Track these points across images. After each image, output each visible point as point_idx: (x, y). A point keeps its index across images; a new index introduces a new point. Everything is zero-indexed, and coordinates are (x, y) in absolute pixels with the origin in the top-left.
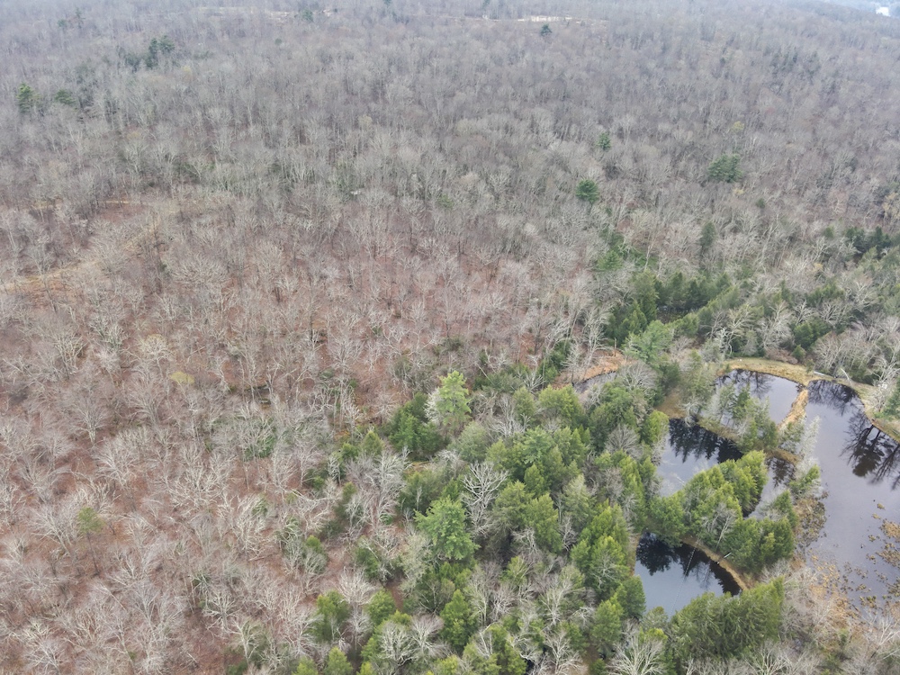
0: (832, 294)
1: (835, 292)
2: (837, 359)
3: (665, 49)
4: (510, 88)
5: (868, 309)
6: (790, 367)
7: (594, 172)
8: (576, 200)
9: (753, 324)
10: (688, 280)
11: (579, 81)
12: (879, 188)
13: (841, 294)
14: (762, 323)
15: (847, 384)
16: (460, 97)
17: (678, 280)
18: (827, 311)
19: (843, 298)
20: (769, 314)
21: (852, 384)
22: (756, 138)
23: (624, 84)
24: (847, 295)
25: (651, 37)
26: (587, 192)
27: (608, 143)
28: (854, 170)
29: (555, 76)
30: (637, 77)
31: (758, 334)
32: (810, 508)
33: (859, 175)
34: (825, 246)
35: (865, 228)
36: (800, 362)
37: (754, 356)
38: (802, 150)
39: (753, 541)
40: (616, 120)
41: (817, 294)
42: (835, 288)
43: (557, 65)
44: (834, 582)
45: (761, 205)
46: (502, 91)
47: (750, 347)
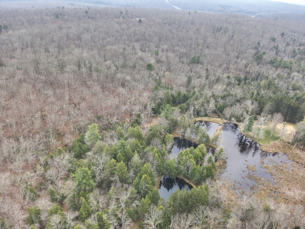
0: (229, 95)
1: (230, 94)
2: (231, 115)
3: (179, 26)
4: (126, 37)
5: (241, 99)
6: (216, 119)
7: (152, 61)
8: (146, 69)
9: (203, 105)
10: (183, 94)
11: (150, 35)
12: (246, 64)
13: (232, 95)
14: (206, 104)
15: (235, 123)
16: (109, 39)
17: (179, 94)
18: (227, 101)
19: (232, 96)
20: (208, 102)
21: (236, 123)
22: (206, 51)
23: (165, 36)
24: (234, 95)
25: (175, 23)
26: (150, 67)
27: (158, 53)
28: (237, 59)
29: (142, 34)
30: (169, 34)
31: (205, 109)
32: (222, 163)
33: (239, 60)
34: (228, 81)
35: (241, 76)
36: (219, 117)
37: (204, 116)
38: (221, 53)
39: (199, 173)
40: (162, 47)
41: (224, 95)
42: (230, 93)
43: (143, 30)
44: (230, 187)
45: (207, 70)
46: (123, 38)
47: (202, 113)
